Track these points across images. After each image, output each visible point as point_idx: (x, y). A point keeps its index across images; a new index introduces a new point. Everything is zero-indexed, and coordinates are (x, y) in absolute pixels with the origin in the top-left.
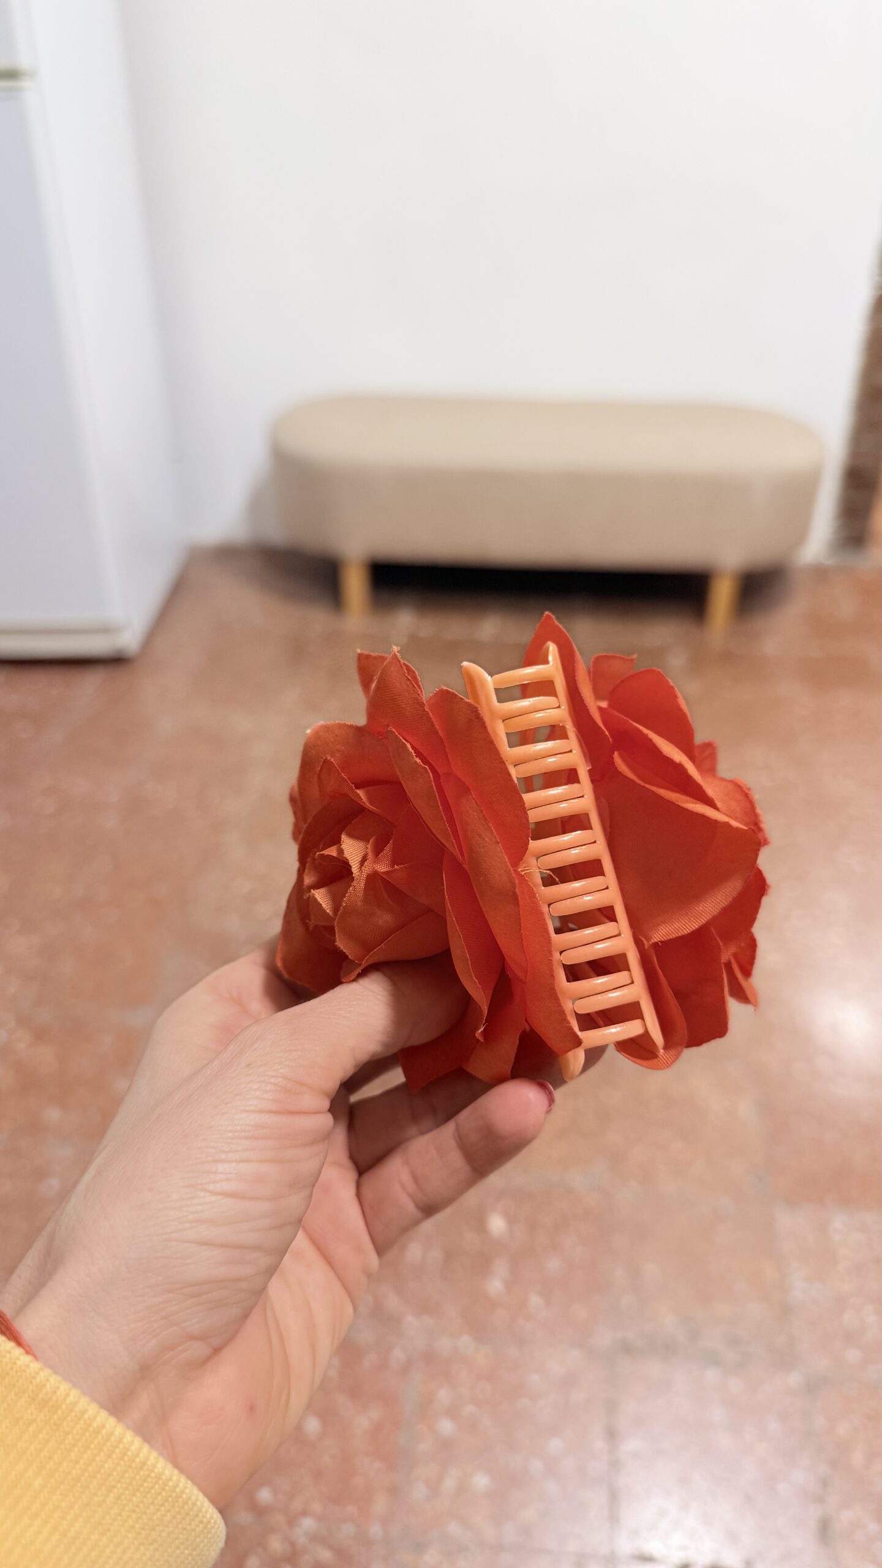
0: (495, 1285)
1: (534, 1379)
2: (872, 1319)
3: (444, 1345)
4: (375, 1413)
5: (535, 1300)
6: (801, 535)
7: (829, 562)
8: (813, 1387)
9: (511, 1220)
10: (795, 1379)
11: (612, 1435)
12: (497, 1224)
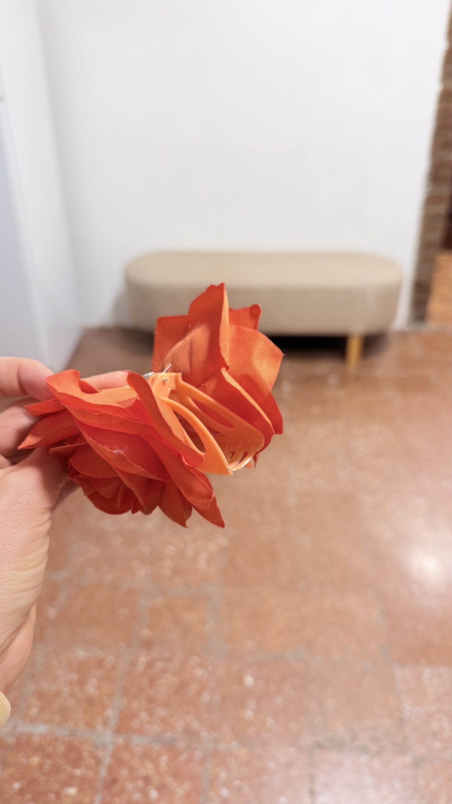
0: (249, 714)
1: (271, 765)
2: (446, 725)
3: (222, 747)
4: (187, 786)
5: (270, 721)
6: (393, 315)
7: (407, 329)
8: (417, 763)
9: (256, 678)
10: (408, 759)
11: (312, 793)
12: (249, 680)
